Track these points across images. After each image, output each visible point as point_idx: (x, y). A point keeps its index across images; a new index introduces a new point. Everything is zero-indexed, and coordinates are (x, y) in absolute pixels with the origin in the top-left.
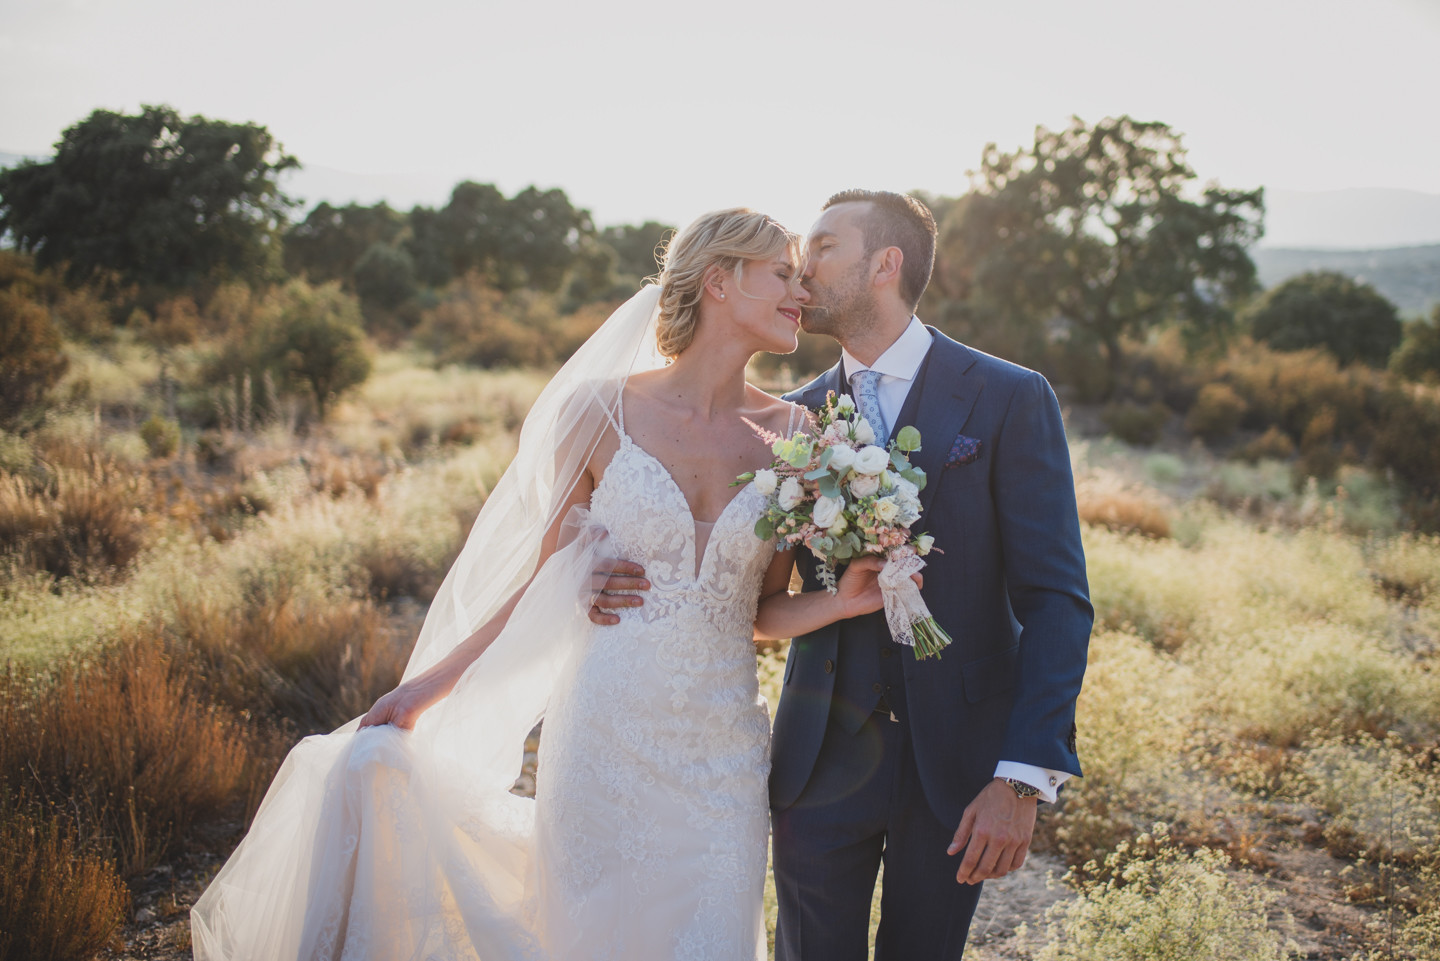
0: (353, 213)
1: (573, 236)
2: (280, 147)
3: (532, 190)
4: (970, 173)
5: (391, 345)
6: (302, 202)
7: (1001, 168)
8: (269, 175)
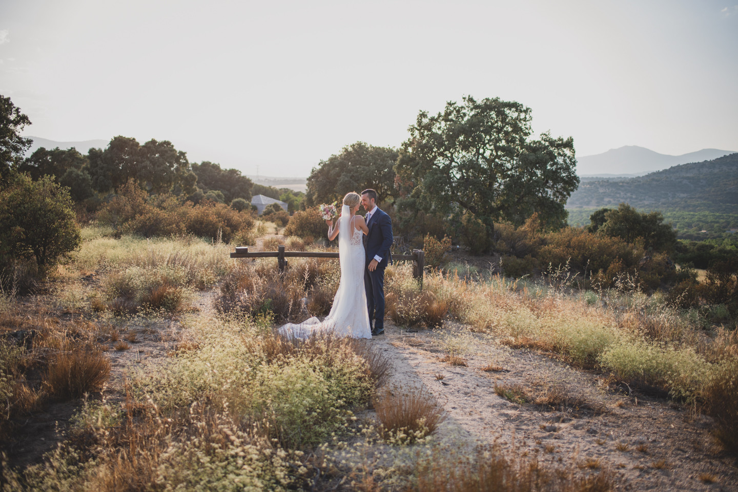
0: (57, 154)
1: (175, 165)
2: (17, 110)
3: (153, 142)
4: (412, 130)
5: (85, 223)
6: (30, 142)
7: (428, 127)
8: (11, 126)
